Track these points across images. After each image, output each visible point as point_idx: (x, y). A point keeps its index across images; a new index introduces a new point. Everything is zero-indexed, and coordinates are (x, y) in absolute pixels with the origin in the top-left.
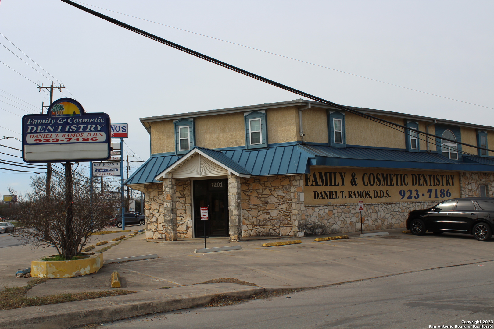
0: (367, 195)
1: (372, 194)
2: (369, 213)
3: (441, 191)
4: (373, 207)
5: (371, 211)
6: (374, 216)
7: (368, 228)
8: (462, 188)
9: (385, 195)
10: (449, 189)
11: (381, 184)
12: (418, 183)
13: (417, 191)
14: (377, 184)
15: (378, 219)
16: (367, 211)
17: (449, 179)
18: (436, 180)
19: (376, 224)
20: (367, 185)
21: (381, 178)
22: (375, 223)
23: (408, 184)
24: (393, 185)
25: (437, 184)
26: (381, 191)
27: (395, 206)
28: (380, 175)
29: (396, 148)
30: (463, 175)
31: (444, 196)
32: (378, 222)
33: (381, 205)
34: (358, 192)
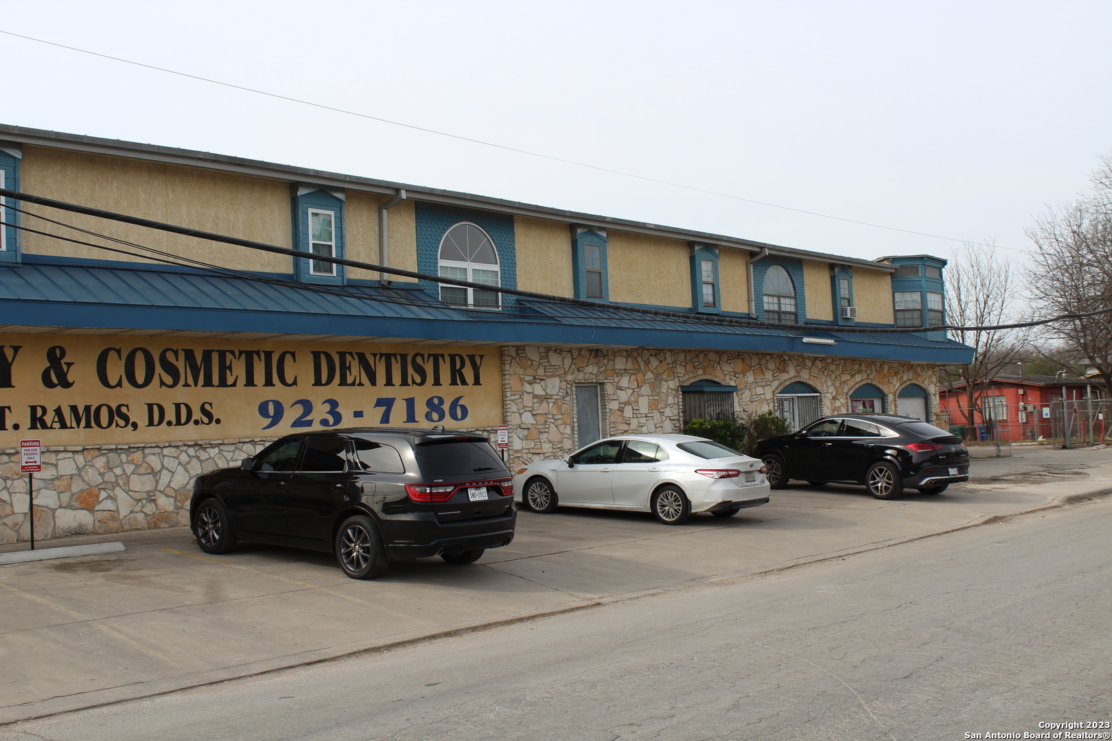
0: (116, 418)
1: (138, 414)
2: (117, 476)
3: (430, 403)
4: (138, 456)
5: (130, 469)
6: (141, 484)
7: (113, 525)
8: (509, 394)
9: (197, 415)
10: (462, 397)
11: (182, 381)
12: (337, 379)
13: (333, 404)
14: (162, 383)
15: (157, 492)
16: (111, 469)
17: (463, 366)
18: (411, 371)
19: (150, 509)
20: (119, 384)
21: (181, 364)
22: (143, 506)
23: (295, 383)
24: (234, 385)
25: (414, 382)
26: (178, 406)
27: (234, 452)
28: (176, 353)
29: (252, 270)
30: (514, 354)
31: (442, 417)
32: (156, 505)
33: (173, 450)
34: (74, 409)
